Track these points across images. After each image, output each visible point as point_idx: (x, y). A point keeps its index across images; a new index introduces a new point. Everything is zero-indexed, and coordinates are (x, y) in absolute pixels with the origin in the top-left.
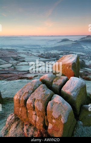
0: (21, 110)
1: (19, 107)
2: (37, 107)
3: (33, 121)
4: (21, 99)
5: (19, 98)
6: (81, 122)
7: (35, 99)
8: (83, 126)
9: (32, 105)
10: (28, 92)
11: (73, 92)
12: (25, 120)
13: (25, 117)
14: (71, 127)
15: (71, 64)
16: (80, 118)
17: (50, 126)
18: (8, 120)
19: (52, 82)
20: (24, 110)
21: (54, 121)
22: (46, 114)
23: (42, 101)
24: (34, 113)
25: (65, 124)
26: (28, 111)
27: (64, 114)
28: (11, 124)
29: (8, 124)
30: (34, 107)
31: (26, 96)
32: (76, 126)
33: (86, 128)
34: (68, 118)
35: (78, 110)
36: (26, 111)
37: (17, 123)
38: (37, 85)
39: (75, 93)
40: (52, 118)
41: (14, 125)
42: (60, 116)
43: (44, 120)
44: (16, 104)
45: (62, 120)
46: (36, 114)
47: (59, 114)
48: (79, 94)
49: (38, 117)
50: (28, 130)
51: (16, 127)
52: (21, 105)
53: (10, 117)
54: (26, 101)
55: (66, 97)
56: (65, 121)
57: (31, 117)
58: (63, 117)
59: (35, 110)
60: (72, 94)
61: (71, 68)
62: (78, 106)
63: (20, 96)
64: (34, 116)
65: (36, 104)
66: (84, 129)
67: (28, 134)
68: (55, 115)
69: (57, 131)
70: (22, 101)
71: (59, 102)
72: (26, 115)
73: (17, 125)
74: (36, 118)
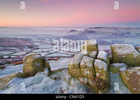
0: (76, 71)
1: (74, 69)
2: (89, 66)
3: (85, 75)
4: (76, 64)
5: (73, 63)
6: (111, 72)
7: (85, 62)
9: (85, 65)
12: (79, 76)
15: (95, 45)
17: (98, 74)
19: (89, 54)
20: (78, 70)
21: (100, 71)
22: (94, 69)
23: (90, 62)
24: (86, 70)
25: (106, 71)
26: (82, 70)
27: (105, 67)
28: (70, 80)
31: (79, 61)
32: (110, 74)
36: (80, 70)
38: (82, 56)
39: (105, 58)
40: (99, 69)
42: (103, 68)
43: (93, 72)
44: (71, 67)
45: (104, 69)
46: (87, 70)
49: (89, 72)
52: (76, 67)
53: (67, 76)
54: (79, 64)
57: (84, 73)
59: (87, 67)
61: (95, 47)
64: (86, 72)
65: (87, 64)
66: (114, 75)
67: (85, 81)
68: (100, 67)
69: (103, 75)
71: (100, 62)
72: (79, 73)
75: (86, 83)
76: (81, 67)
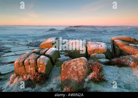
0: (21, 69)
1: (19, 67)
2: (31, 62)
3: (29, 71)
7: (29, 59)
8: (56, 67)
9: (28, 62)
10: (24, 58)
11: (51, 53)
12: (24, 73)
14: (50, 68)
16: (55, 65)
17: (39, 69)
19: (40, 52)
21: (41, 66)
22: (37, 64)
23: (34, 59)
24: (29, 66)
25: (46, 65)
26: (26, 67)
27: (46, 61)
28: (14, 79)
29: (12, 79)
30: (29, 63)
34: (48, 63)
35: (54, 61)
36: (24, 68)
37: (18, 77)
39: (52, 54)
41: (16, 78)
42: (44, 63)
43: (36, 68)
44: (16, 66)
46: (31, 67)
48: (54, 54)
49: (32, 68)
52: (20, 65)
53: (12, 76)
55: (48, 56)
56: (46, 64)
58: (45, 63)
61: (51, 45)
62: (54, 59)
63: (19, 61)
64: (30, 69)
68: (41, 63)
69: (43, 70)
70: (21, 62)
71: (43, 58)
72: (24, 70)
73: (19, 78)
74: (31, 69)
75: (28, 78)
76: (25, 64)
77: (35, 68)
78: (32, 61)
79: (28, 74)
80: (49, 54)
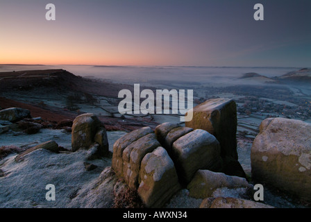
0: (118, 162)
1: (116, 157)
2: (133, 158)
3: (127, 176)
4: (119, 147)
5: (117, 145)
6: (187, 190)
7: (133, 148)
8: (189, 196)
9: (127, 155)
10: (130, 140)
13: (120, 172)
14: (166, 191)
15: (210, 113)
16: (189, 186)
17: (142, 184)
18: (102, 173)
20: (120, 162)
21: (145, 176)
22: (140, 168)
23: (139, 150)
24: (129, 165)
25: (157, 182)
26: (124, 163)
27: (160, 170)
28: (104, 178)
29: (102, 178)
30: (129, 158)
33: (191, 199)
34: (162, 176)
36: (122, 163)
37: (111, 178)
38: (144, 134)
39: (188, 150)
40: (145, 173)
41: (107, 180)
42: (153, 172)
43: (138, 176)
45: (154, 176)
46: (130, 168)
47: (153, 169)
48: (195, 153)
49: (132, 172)
50: (118, 187)
51: (108, 183)
52: (118, 155)
53: (106, 170)
56: (158, 178)
57: (126, 172)
58: (156, 173)
59: (130, 161)
60: (183, 150)
61: (208, 119)
63: (119, 144)
65: (131, 153)
66: (188, 200)
68: (148, 169)
69: (147, 190)
70: (120, 149)
71: (158, 155)
72: (121, 168)
73: (110, 180)
74: (130, 173)
76: (123, 157)
77: (136, 175)
78: (134, 156)
79: (124, 182)
80: (180, 149)
